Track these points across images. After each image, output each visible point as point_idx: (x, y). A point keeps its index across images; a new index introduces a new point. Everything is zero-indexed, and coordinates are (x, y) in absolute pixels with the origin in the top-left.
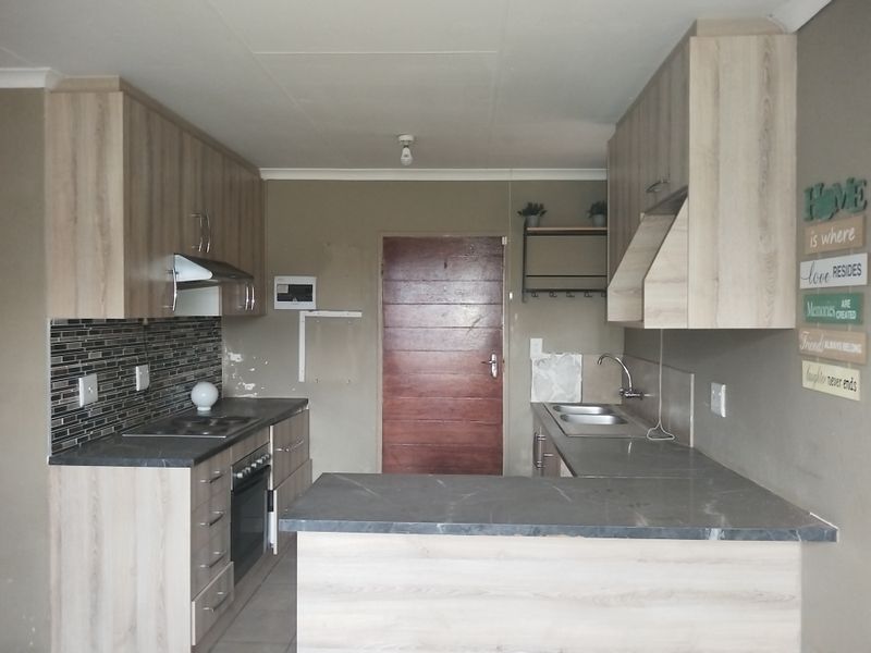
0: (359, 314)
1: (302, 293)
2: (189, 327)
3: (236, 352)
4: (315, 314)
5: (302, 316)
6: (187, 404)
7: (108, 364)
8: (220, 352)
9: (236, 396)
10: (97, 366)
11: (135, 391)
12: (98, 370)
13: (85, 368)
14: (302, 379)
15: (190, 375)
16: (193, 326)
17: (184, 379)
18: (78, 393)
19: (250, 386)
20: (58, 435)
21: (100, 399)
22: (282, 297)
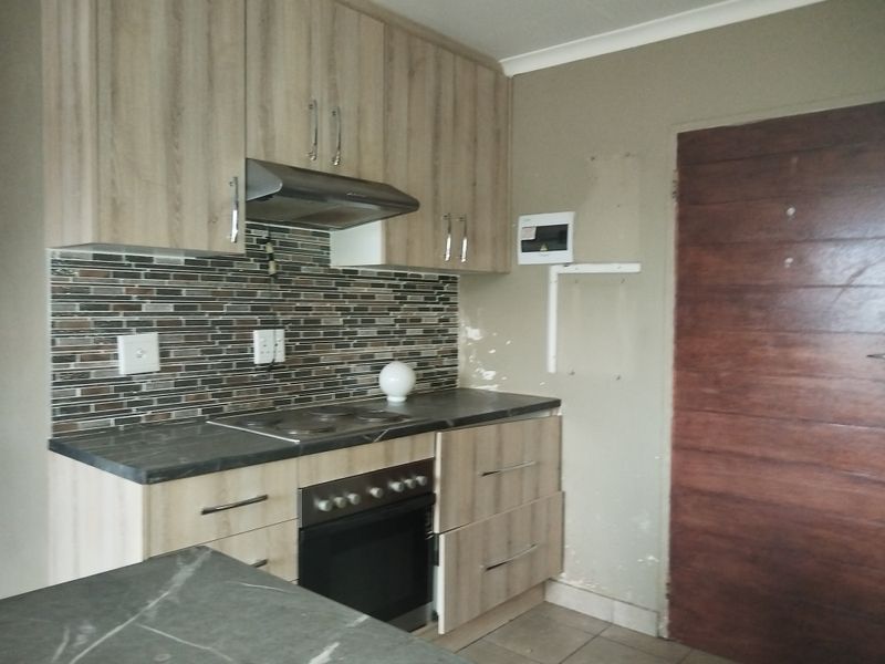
0: (635, 268)
1: (552, 238)
2: (382, 286)
3: (474, 327)
4: (571, 269)
5: (554, 272)
6: (371, 392)
7: (188, 322)
8: (455, 325)
9: (473, 387)
10: (159, 323)
11: (253, 364)
12: (164, 327)
13: (129, 323)
14: (552, 368)
15: (385, 351)
16: (390, 286)
17: (371, 356)
18: (116, 357)
19: (490, 375)
20: (66, 411)
21: (163, 369)
22: (529, 246)
